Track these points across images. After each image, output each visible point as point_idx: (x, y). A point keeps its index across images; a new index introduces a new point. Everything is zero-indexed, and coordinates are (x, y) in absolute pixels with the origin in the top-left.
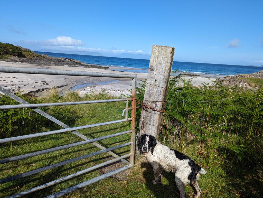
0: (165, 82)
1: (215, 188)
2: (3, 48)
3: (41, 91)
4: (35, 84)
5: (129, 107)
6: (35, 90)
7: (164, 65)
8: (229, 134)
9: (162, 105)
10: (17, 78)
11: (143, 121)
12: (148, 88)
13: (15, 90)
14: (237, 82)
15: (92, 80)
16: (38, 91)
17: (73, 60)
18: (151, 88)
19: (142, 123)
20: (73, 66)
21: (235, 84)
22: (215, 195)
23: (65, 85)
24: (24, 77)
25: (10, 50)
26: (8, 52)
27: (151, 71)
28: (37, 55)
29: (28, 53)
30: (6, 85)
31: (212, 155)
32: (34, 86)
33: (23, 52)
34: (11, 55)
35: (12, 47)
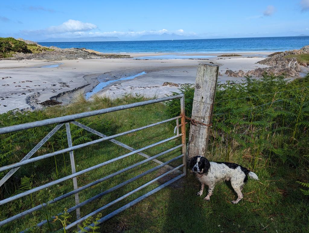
0: (212, 99)
1: (261, 188)
2: (4, 44)
3: (62, 95)
4: (53, 87)
5: (179, 124)
6: (56, 94)
7: (210, 83)
8: (274, 135)
9: (209, 119)
10: (31, 82)
11: (192, 134)
12: (195, 105)
13: (35, 96)
14: (285, 61)
15: (114, 75)
16: (59, 95)
17: (86, 50)
18: (198, 104)
19: (192, 137)
20: (88, 58)
21: (283, 64)
22: (260, 195)
23: (87, 85)
24: (40, 79)
25: (13, 46)
26: (11, 48)
27: (198, 89)
28: (45, 48)
29: (33, 47)
30: (23, 91)
31: (257, 159)
32: (54, 90)
33: (28, 46)
34: (15, 51)
35: (15, 42)
